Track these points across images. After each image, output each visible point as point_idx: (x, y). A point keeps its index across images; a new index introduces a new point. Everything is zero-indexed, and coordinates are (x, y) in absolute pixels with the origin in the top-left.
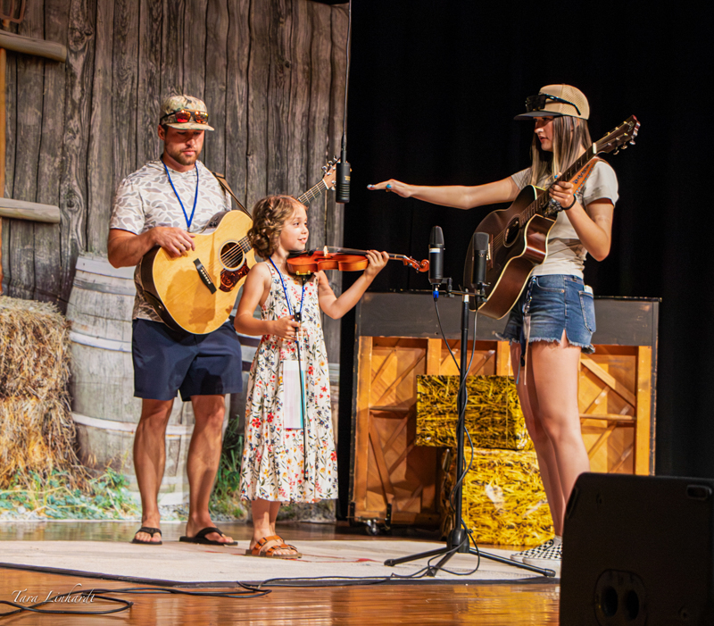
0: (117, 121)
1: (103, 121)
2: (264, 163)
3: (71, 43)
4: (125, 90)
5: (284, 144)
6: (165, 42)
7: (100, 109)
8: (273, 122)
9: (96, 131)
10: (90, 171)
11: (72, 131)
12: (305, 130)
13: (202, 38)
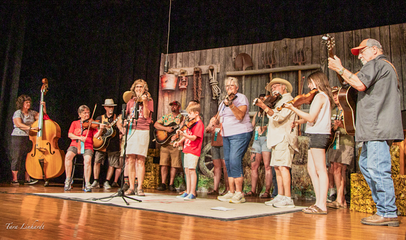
3: (321, 62)
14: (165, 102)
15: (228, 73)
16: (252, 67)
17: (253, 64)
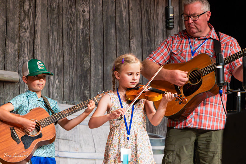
0: (50, 22)
1: (43, 22)
2: (140, 43)
4: (55, 3)
5: (152, 32)
7: (40, 15)
8: (145, 20)
9: (38, 28)
10: (35, 51)
11: (24, 28)
12: (165, 23)
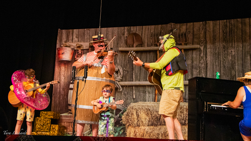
0: (215, 59)
1: (211, 59)
3: (201, 44)
4: (217, 51)
6: (228, 38)
7: (209, 57)
10: (207, 71)
11: (201, 63)
13: (241, 34)
14: (61, 71)
15: (120, 49)
16: (141, 44)
17: (142, 42)
